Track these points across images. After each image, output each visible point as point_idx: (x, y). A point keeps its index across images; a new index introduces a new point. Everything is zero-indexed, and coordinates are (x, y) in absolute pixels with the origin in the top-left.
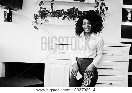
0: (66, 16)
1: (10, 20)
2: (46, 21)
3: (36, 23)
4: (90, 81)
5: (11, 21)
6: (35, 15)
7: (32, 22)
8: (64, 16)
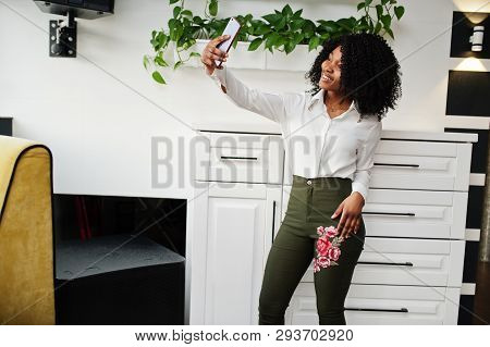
0: (261, 37)
1: (71, 52)
2: (192, 54)
3: (159, 60)
4: (337, 252)
5: (74, 55)
6: (154, 33)
7: (145, 58)
8: (253, 38)
